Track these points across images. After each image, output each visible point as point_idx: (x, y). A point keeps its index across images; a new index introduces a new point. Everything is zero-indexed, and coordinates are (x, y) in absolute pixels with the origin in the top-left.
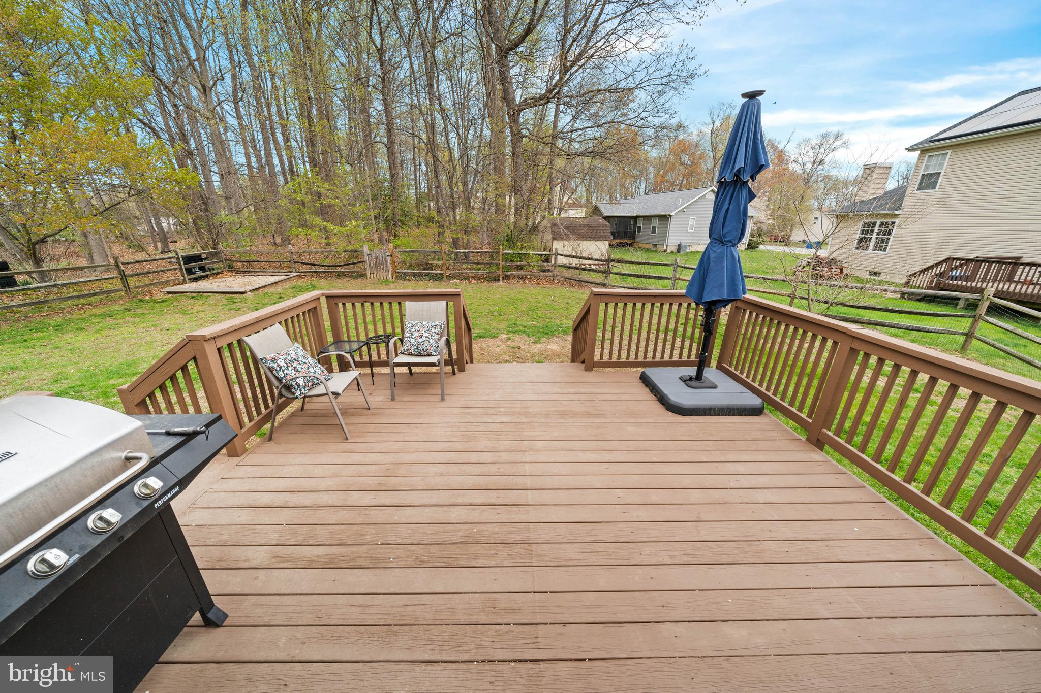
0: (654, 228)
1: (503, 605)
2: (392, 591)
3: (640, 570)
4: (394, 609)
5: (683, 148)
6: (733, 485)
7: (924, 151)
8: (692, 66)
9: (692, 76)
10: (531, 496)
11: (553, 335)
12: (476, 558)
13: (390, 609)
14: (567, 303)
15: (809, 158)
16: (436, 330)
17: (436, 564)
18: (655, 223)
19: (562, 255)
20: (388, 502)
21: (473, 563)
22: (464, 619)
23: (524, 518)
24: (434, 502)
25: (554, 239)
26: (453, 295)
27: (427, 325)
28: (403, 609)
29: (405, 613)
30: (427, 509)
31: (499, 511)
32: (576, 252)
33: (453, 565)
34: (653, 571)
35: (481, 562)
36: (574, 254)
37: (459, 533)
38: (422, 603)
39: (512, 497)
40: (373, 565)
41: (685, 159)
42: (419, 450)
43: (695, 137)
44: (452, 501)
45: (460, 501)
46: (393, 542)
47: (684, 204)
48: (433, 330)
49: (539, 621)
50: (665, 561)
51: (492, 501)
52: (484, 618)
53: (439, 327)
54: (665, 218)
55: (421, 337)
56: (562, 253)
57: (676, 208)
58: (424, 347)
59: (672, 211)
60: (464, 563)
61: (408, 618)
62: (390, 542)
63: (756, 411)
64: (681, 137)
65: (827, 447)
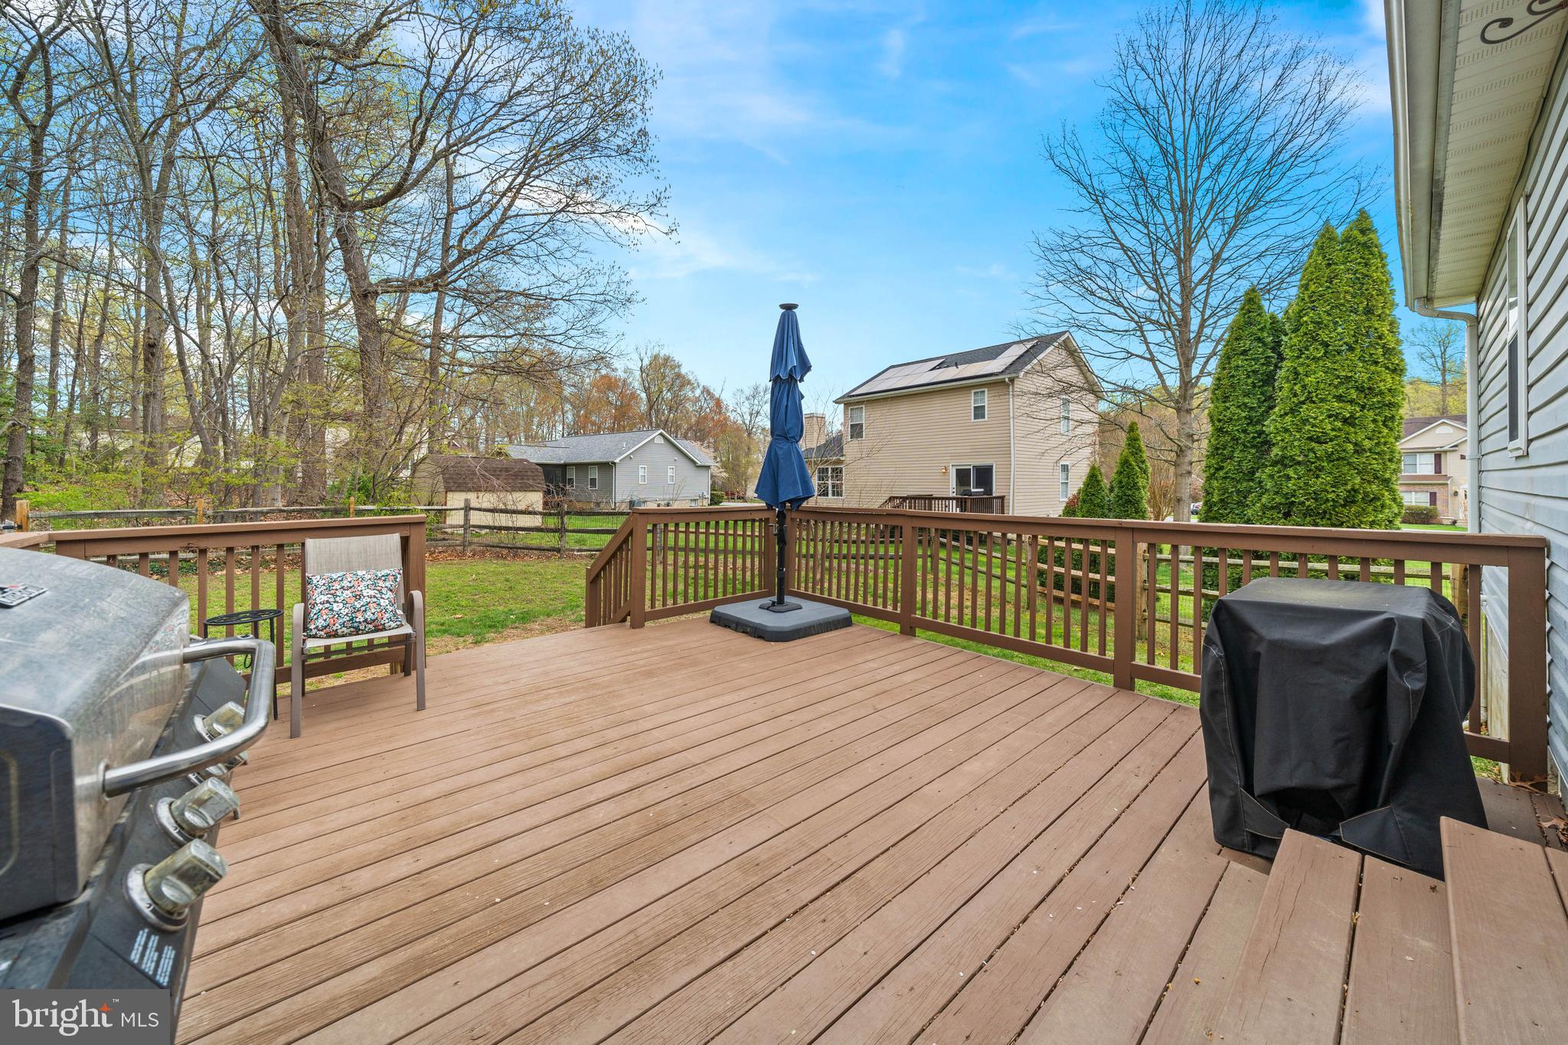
0: (593, 482)
1: (764, 857)
2: (590, 931)
3: (867, 764)
4: (617, 945)
5: (609, 384)
6: (879, 678)
7: (847, 405)
8: (630, 290)
9: (629, 300)
10: (692, 756)
11: (505, 626)
12: (682, 838)
13: (610, 949)
14: (507, 580)
15: (745, 409)
16: (388, 584)
17: (631, 871)
18: (595, 474)
19: (479, 510)
20: (454, 853)
21: (682, 844)
22: (733, 894)
23: (705, 778)
24: (548, 816)
25: (448, 490)
26: (410, 524)
27: (367, 577)
28: (632, 936)
29: (640, 939)
30: (545, 829)
31: (664, 785)
32: (505, 504)
33: (658, 859)
34: (878, 759)
35: (694, 838)
36: (501, 506)
37: (633, 827)
38: (653, 915)
39: (668, 765)
40: (521, 925)
41: (612, 397)
42: (441, 777)
43: (620, 374)
44: (578, 804)
45: (592, 799)
46: (523, 888)
47: (629, 449)
48: (381, 583)
49: (817, 847)
50: (880, 749)
51: (642, 780)
52: (754, 880)
53: (391, 578)
54: (607, 467)
55: (358, 597)
56: (478, 506)
57: (620, 454)
58: (369, 615)
59: (616, 458)
60: (671, 850)
61: (653, 939)
62: (519, 889)
63: (846, 622)
64: (603, 372)
65: (917, 631)
